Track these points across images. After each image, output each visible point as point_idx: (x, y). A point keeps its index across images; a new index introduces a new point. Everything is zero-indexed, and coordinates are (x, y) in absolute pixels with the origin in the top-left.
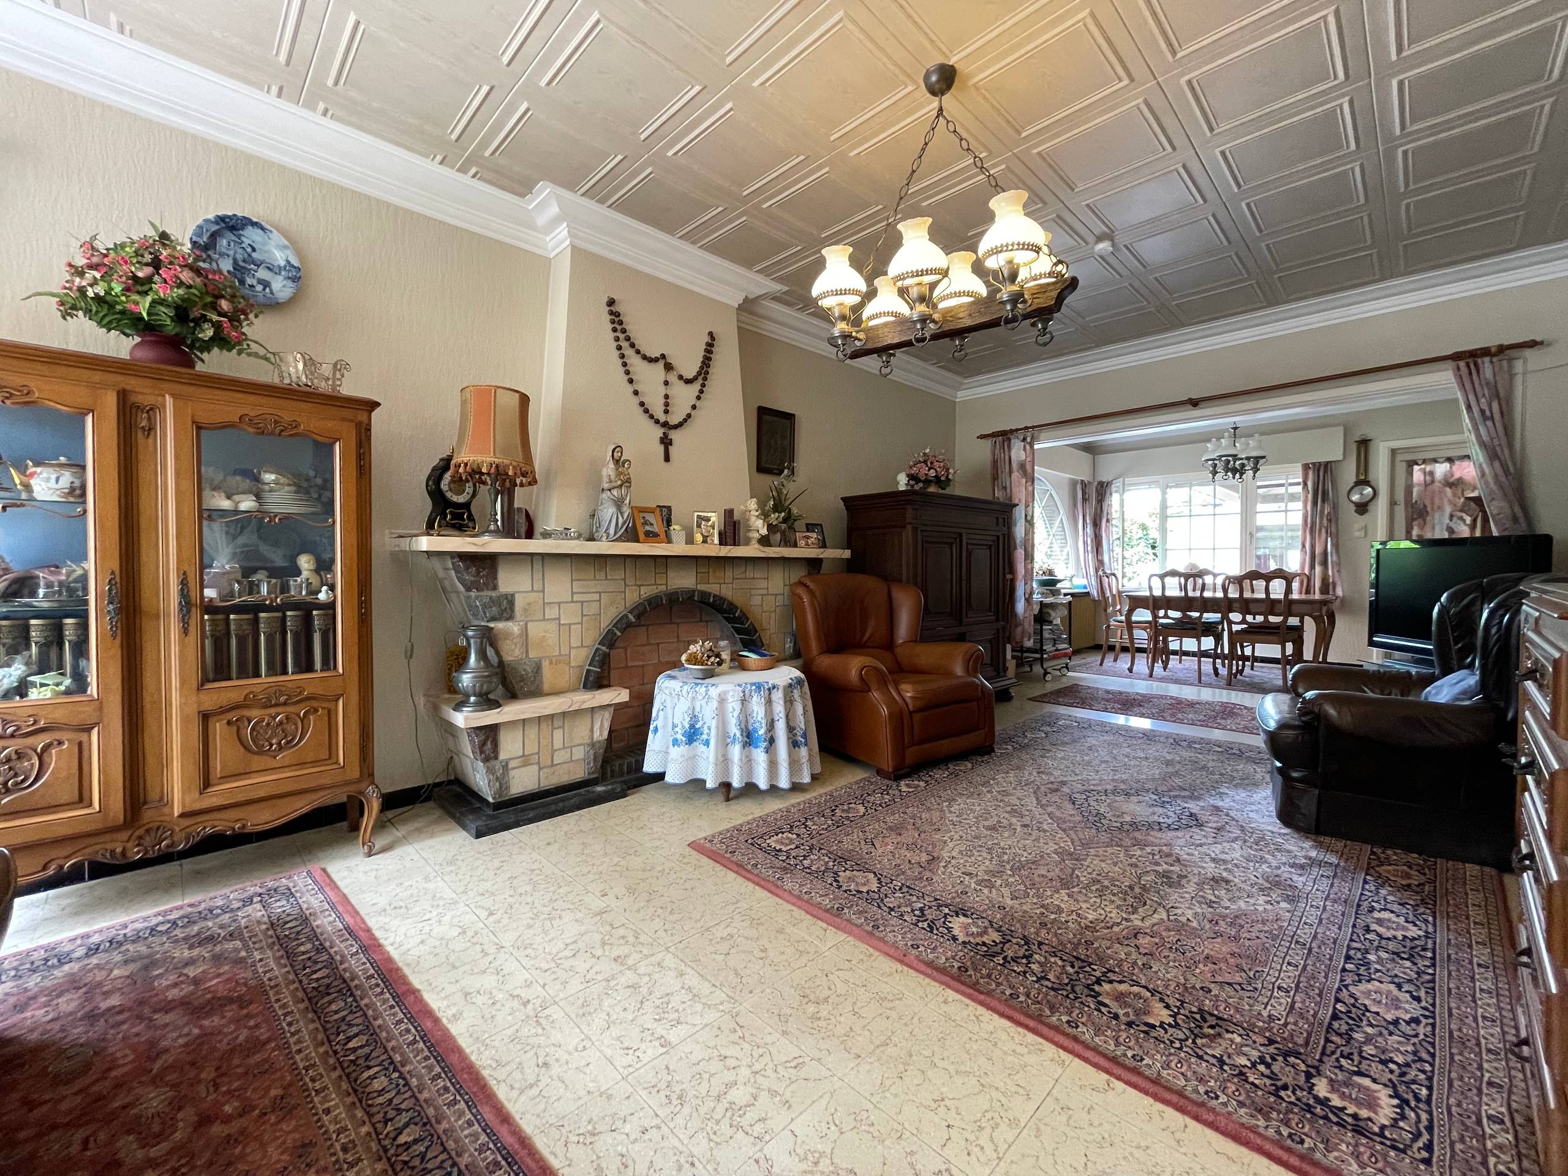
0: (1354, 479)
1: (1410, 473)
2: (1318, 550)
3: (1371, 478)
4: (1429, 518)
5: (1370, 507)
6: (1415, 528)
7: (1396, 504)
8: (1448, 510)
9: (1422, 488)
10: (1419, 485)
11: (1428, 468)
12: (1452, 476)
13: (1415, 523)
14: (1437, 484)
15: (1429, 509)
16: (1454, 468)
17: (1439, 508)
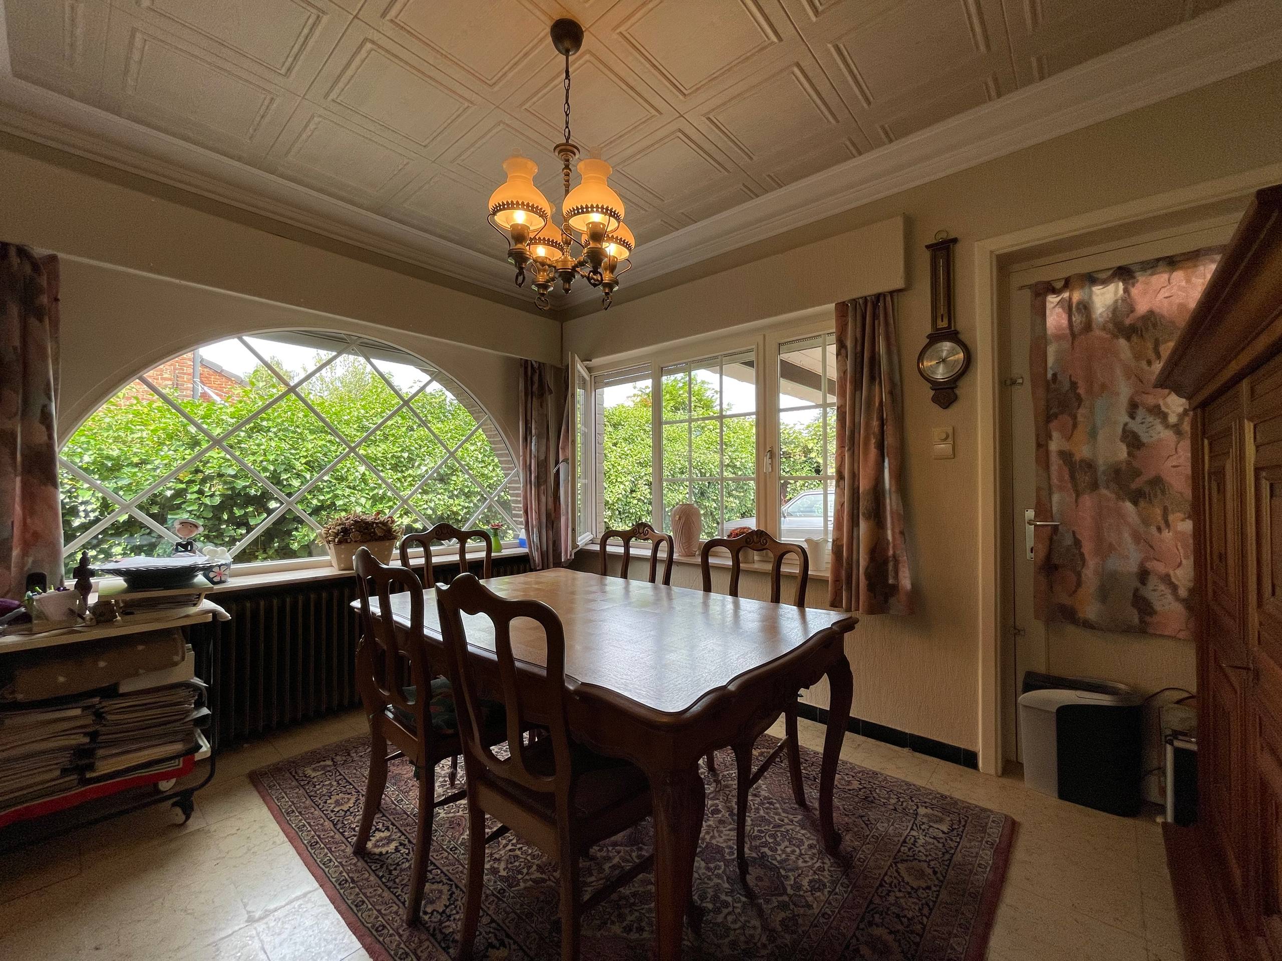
0: (929, 330)
1: (1042, 313)
2: (864, 485)
3: (961, 324)
4: (1081, 412)
5: (962, 390)
6: (1055, 435)
7: (1014, 383)
8: (1124, 390)
9: (1066, 345)
10: (1059, 337)
11: (1077, 296)
12: (1132, 310)
13: (1053, 425)
14: (1097, 332)
15: (1081, 391)
16: (1134, 291)
17: (1104, 387)
